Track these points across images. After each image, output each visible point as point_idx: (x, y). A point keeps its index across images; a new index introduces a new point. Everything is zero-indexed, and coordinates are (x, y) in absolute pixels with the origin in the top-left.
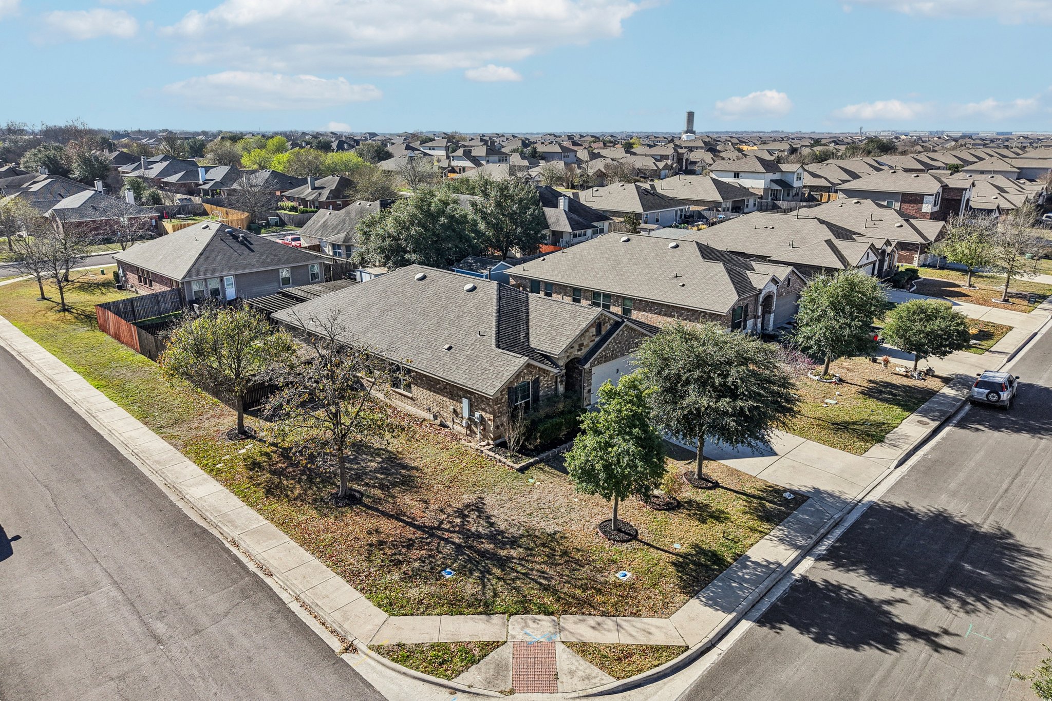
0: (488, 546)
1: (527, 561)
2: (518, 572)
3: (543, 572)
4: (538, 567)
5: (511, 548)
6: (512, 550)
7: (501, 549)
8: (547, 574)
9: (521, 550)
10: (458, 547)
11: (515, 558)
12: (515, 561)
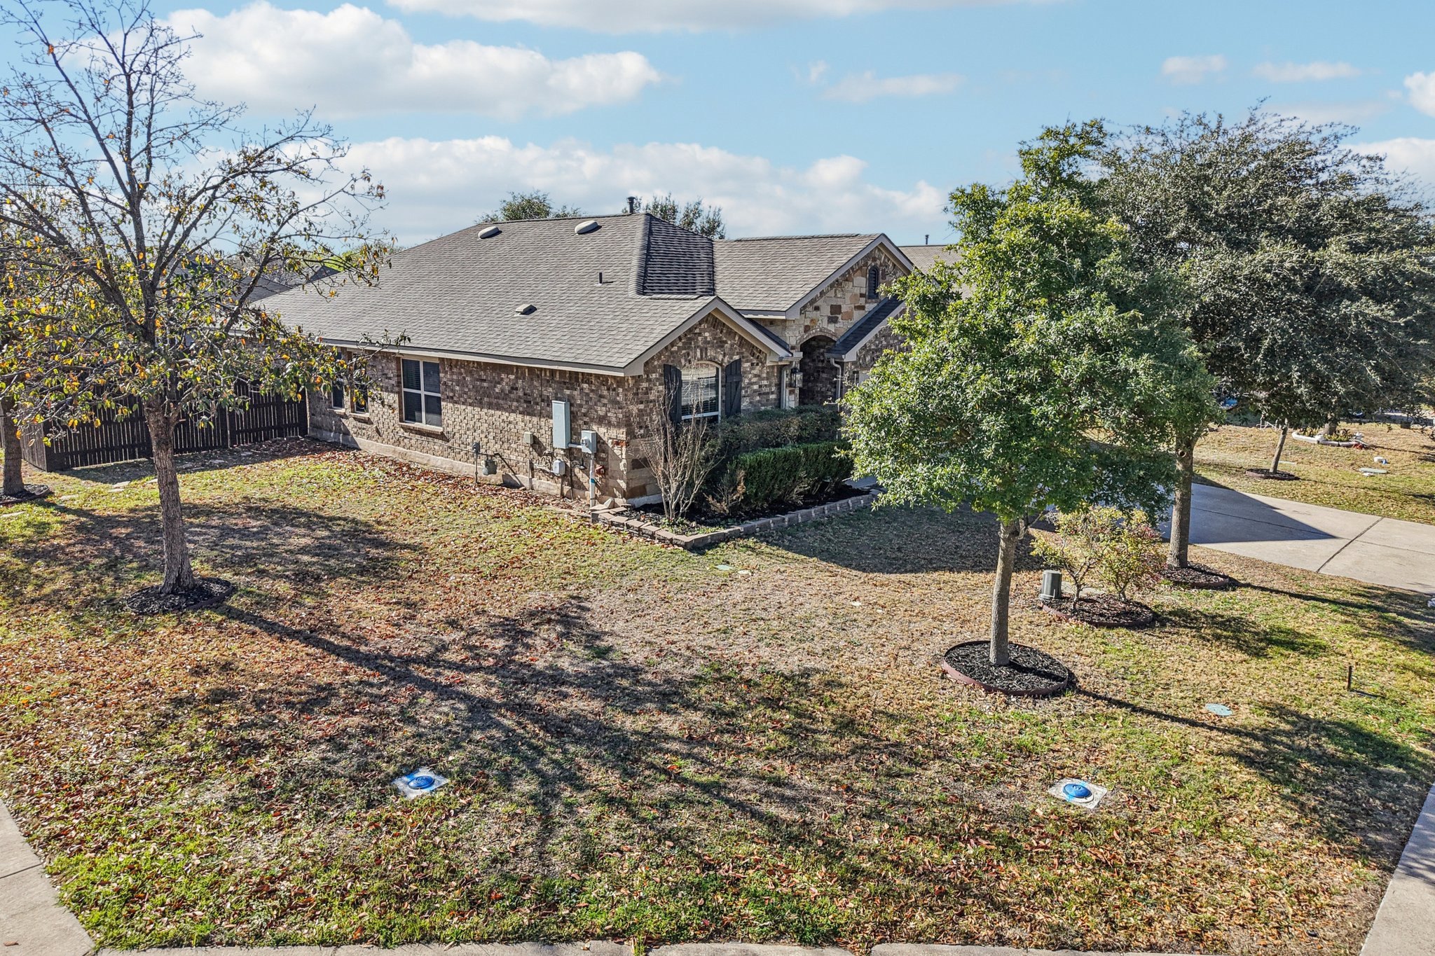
0: (580, 704)
1: (718, 747)
2: (684, 781)
3: (778, 782)
4: (758, 764)
5: (662, 710)
6: (663, 717)
7: (628, 712)
8: (793, 787)
9: (696, 717)
10: (480, 709)
11: (674, 739)
12: (675, 746)
